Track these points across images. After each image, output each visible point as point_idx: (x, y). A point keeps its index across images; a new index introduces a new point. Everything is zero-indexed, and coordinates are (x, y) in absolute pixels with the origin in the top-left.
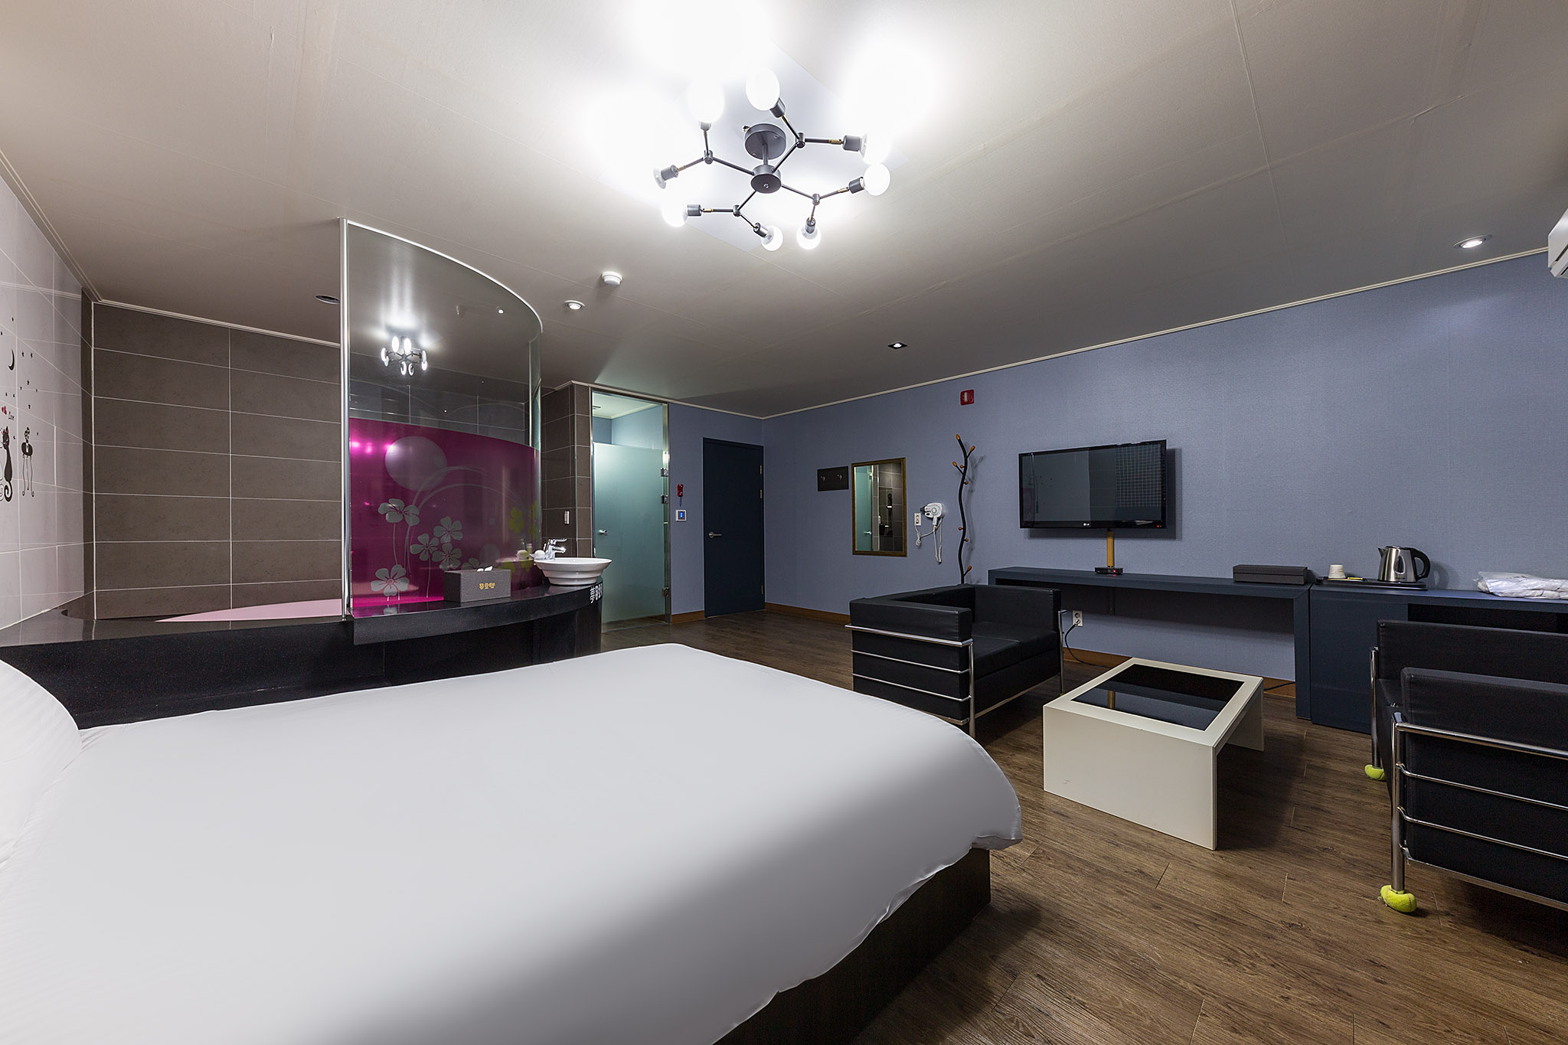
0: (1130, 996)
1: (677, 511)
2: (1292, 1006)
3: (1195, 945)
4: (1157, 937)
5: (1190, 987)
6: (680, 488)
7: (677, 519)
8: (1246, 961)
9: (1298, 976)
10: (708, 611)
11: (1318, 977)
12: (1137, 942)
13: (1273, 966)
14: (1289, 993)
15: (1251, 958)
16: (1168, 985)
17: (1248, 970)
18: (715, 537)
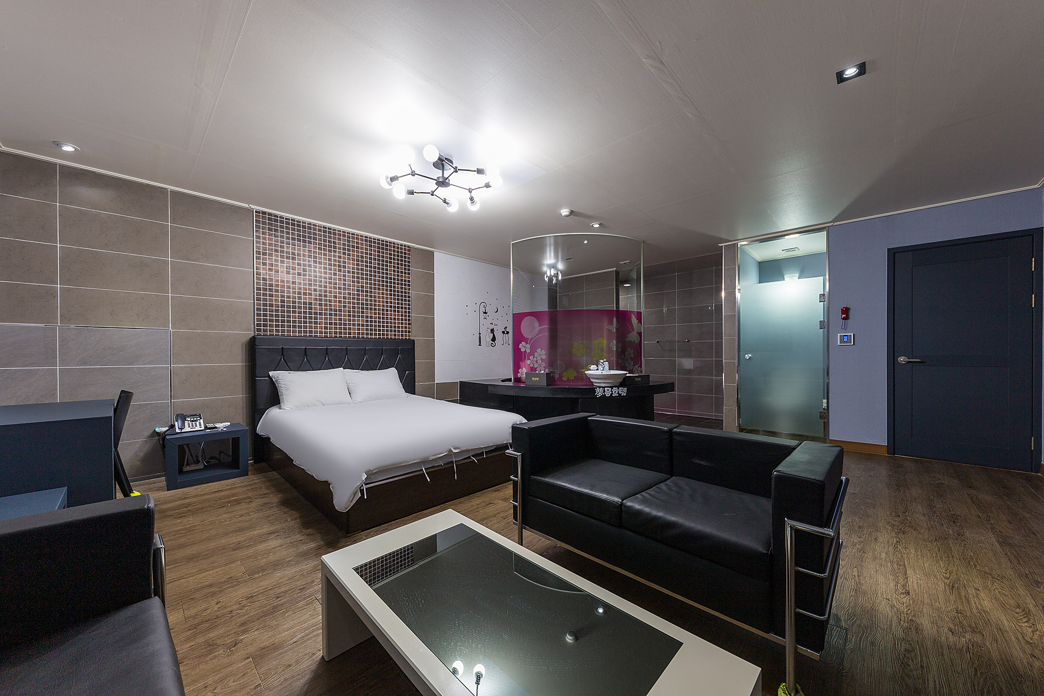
0: (272, 558)
1: (839, 335)
2: (214, 602)
3: (270, 590)
4: (286, 579)
5: (256, 576)
6: (846, 311)
7: (839, 344)
8: (244, 603)
9: (217, 617)
10: (893, 446)
11: (208, 625)
12: (290, 571)
13: (231, 611)
14: (219, 605)
15: (243, 606)
16: (264, 570)
17: (240, 600)
18: (909, 362)
